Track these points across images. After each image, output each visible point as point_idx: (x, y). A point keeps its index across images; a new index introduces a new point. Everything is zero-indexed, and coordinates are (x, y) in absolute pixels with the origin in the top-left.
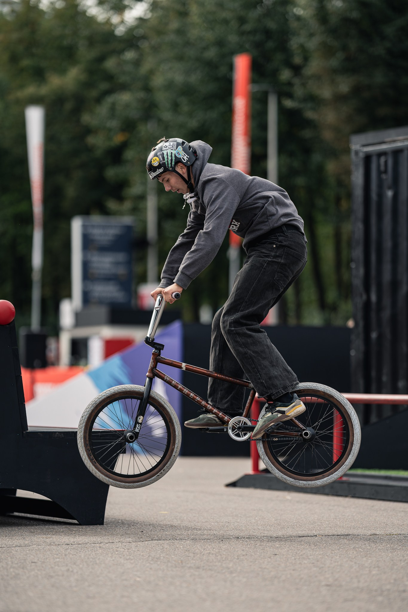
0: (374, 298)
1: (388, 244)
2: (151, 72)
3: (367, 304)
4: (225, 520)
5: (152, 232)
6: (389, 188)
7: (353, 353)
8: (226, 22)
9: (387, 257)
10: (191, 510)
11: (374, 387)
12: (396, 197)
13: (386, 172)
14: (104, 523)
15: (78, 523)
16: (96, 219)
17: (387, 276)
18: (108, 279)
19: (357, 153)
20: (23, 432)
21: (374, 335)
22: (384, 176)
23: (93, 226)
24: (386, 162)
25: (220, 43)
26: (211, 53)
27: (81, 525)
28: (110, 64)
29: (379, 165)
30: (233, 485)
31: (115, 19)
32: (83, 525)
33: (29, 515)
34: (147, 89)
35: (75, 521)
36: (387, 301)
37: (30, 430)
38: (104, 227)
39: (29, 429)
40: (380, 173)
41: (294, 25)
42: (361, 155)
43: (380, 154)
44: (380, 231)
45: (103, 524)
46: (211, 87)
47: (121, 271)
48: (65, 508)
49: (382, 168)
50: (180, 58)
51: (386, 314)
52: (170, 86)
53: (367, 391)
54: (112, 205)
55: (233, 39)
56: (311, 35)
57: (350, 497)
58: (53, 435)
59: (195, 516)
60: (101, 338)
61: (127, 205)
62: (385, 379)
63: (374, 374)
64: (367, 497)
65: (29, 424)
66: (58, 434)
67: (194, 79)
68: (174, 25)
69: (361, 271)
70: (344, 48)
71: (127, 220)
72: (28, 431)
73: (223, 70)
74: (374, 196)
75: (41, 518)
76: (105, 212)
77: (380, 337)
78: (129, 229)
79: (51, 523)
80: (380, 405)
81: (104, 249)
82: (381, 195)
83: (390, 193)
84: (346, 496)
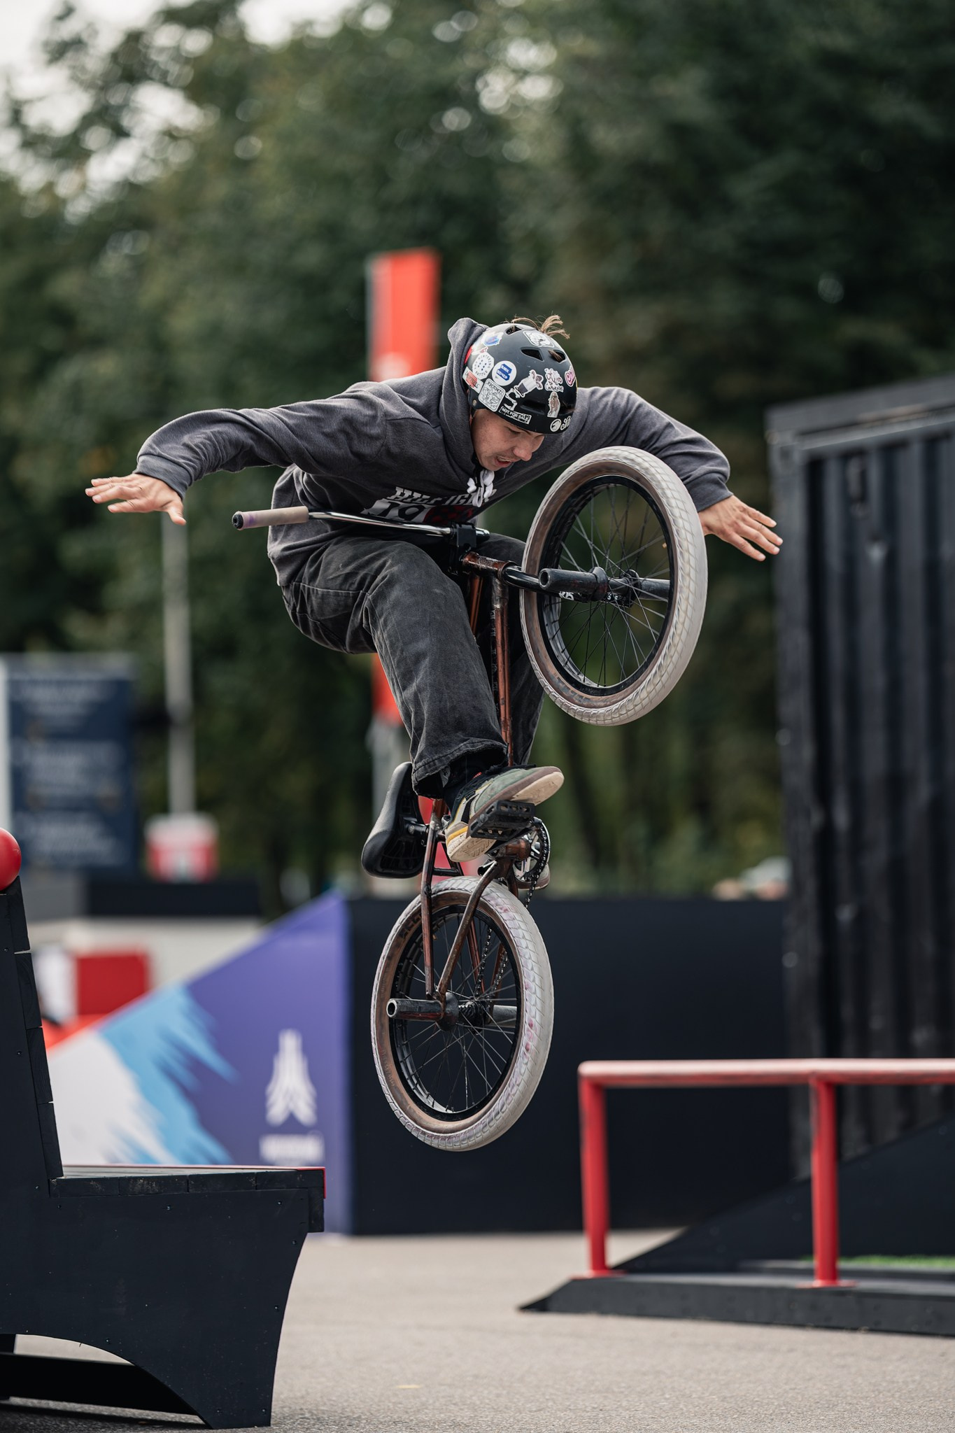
0: (842, 818)
1: (875, 681)
2: (165, 307)
3: (825, 837)
4: (587, 1404)
5: (177, 690)
6: (875, 538)
7: (790, 961)
8: (343, 181)
9: (874, 715)
10: (476, 1376)
11: (849, 1043)
12: (891, 561)
13: (863, 497)
14: (272, 1422)
15: (201, 1422)
16: (41, 663)
17: (875, 763)
18: (74, 807)
19: (786, 454)
20: (49, 1180)
21: (845, 914)
22: (859, 511)
23: (34, 683)
24: (863, 476)
25: (330, 231)
26: (312, 257)
27: (211, 1428)
28: (67, 286)
29: (845, 484)
30: (540, 1306)
31: (67, 184)
32: (217, 1429)
33: (52, 1404)
34: (159, 346)
35: (196, 1419)
36: (877, 827)
37: (67, 1174)
38: (60, 684)
39: (64, 1174)
40: (848, 501)
41: (511, 183)
42: (798, 458)
43: (848, 455)
44: (852, 649)
45: (268, 1424)
46: (310, 339)
47: (106, 789)
48: (166, 1383)
49: (854, 488)
50: (237, 268)
51: (876, 860)
52: (213, 334)
53: (832, 1052)
54: (78, 626)
55: (362, 221)
56: (555, 207)
57: (865, 1330)
58: (131, 1186)
59: (498, 1396)
60: (68, 953)
61: (115, 627)
62: (877, 1023)
63: (847, 1012)
64: (913, 1329)
65: (65, 1160)
66: (143, 1185)
67: (271, 318)
68: (219, 189)
69: (807, 752)
70: (638, 235)
71: (117, 664)
72: (63, 1178)
73: (340, 298)
74: (834, 559)
75: (88, 1411)
76: (60, 643)
77: (861, 917)
78: (120, 686)
79: (127, 1426)
80: (867, 1086)
81: (60, 736)
82: (852, 560)
83: (876, 553)
84: (854, 1329)
